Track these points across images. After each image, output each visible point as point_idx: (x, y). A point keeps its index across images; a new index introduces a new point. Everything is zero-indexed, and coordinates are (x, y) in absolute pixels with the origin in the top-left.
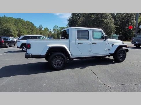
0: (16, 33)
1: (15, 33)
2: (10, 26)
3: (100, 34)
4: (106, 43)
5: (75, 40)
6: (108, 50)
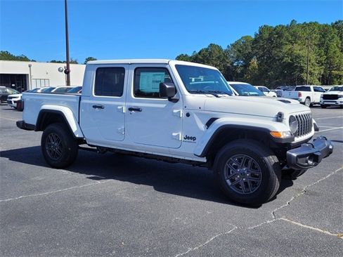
0: (317, 72)
1: (311, 74)
2: (301, 52)
3: (161, 77)
4: (175, 111)
5: (90, 97)
6: (187, 138)
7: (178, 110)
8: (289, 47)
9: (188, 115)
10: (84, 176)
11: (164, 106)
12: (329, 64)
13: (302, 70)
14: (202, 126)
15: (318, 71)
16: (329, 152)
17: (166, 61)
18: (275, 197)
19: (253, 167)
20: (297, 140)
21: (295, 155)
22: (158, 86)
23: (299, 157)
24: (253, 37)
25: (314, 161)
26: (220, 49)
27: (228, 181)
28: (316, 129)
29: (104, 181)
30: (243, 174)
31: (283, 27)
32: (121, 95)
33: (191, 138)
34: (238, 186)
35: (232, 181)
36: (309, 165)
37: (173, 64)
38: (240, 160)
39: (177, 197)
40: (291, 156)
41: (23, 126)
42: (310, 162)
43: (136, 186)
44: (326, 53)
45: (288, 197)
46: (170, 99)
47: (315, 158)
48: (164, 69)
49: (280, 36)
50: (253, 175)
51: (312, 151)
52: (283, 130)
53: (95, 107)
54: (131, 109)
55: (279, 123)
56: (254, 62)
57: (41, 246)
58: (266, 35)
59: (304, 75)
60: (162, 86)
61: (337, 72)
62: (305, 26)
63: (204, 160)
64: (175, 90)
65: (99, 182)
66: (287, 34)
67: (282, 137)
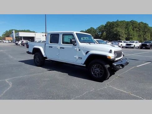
1: (123, 37)
2: (120, 30)
3: (71, 37)
4: (75, 49)
5: (48, 44)
6: (79, 58)
7: (76, 48)
8: (116, 28)
9: (80, 50)
10: (46, 69)
11: (71, 47)
12: (128, 34)
13: (120, 36)
14: (84, 54)
15: (125, 36)
16: (127, 63)
17: (73, 32)
18: (108, 79)
19: (101, 68)
20: (116, 59)
21: (115, 65)
22: (69, 40)
23: (117, 65)
24: (105, 25)
25: (122, 67)
26: (94, 29)
27: (92, 73)
28: (123, 56)
29: (52, 71)
30: (97, 71)
31: (114, 22)
32: (58, 43)
33: (81, 58)
34: (96, 75)
35: (94, 73)
36: (120, 68)
37: (75, 33)
38: (97, 66)
39: (75, 77)
40: (114, 65)
41: (28, 53)
42: (121, 67)
43: (62, 73)
44: (128, 30)
45: (113, 78)
46: (74, 45)
47: (123, 66)
48: (72, 35)
49: (113, 25)
50: (101, 71)
51: (122, 63)
52: (112, 56)
53: (50, 47)
54: (61, 48)
55: (110, 53)
56: (105, 33)
57: (27, 93)
58: (109, 25)
59: (120, 38)
60: (71, 40)
61: (131, 37)
62: (121, 22)
63: (85, 65)
64: (76, 42)
65: (50, 71)
66: (115, 24)
67: (111, 58)
